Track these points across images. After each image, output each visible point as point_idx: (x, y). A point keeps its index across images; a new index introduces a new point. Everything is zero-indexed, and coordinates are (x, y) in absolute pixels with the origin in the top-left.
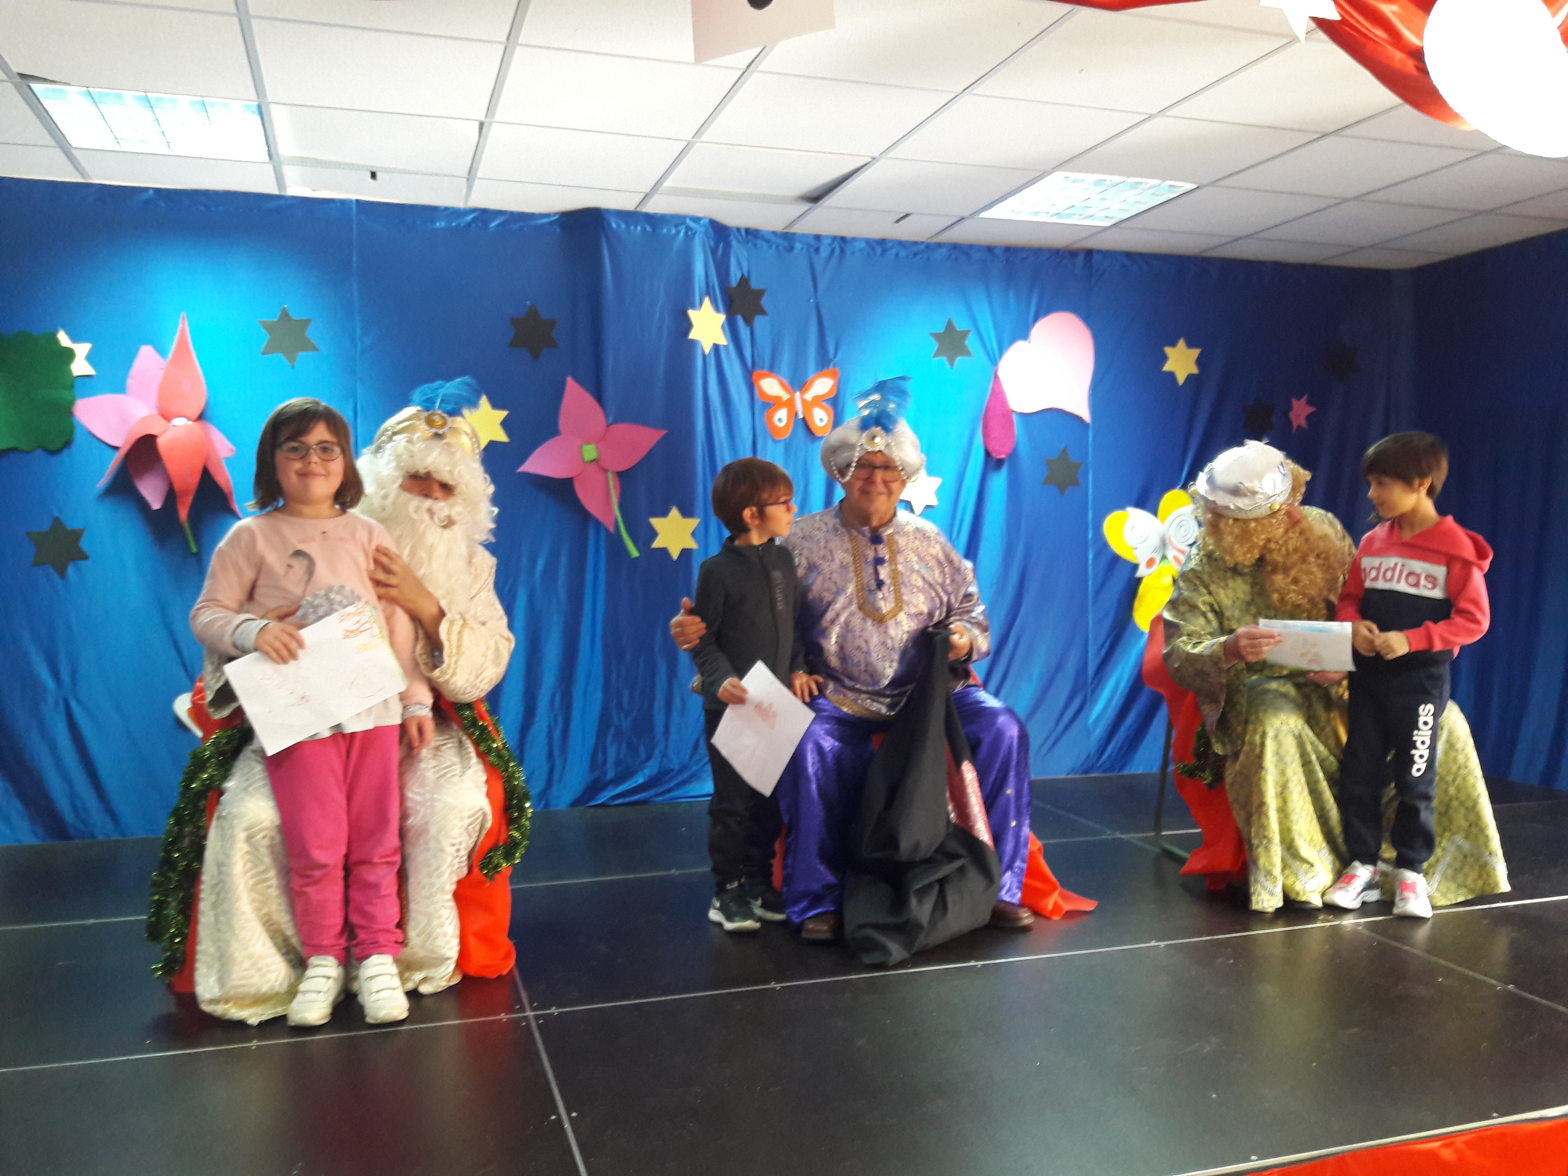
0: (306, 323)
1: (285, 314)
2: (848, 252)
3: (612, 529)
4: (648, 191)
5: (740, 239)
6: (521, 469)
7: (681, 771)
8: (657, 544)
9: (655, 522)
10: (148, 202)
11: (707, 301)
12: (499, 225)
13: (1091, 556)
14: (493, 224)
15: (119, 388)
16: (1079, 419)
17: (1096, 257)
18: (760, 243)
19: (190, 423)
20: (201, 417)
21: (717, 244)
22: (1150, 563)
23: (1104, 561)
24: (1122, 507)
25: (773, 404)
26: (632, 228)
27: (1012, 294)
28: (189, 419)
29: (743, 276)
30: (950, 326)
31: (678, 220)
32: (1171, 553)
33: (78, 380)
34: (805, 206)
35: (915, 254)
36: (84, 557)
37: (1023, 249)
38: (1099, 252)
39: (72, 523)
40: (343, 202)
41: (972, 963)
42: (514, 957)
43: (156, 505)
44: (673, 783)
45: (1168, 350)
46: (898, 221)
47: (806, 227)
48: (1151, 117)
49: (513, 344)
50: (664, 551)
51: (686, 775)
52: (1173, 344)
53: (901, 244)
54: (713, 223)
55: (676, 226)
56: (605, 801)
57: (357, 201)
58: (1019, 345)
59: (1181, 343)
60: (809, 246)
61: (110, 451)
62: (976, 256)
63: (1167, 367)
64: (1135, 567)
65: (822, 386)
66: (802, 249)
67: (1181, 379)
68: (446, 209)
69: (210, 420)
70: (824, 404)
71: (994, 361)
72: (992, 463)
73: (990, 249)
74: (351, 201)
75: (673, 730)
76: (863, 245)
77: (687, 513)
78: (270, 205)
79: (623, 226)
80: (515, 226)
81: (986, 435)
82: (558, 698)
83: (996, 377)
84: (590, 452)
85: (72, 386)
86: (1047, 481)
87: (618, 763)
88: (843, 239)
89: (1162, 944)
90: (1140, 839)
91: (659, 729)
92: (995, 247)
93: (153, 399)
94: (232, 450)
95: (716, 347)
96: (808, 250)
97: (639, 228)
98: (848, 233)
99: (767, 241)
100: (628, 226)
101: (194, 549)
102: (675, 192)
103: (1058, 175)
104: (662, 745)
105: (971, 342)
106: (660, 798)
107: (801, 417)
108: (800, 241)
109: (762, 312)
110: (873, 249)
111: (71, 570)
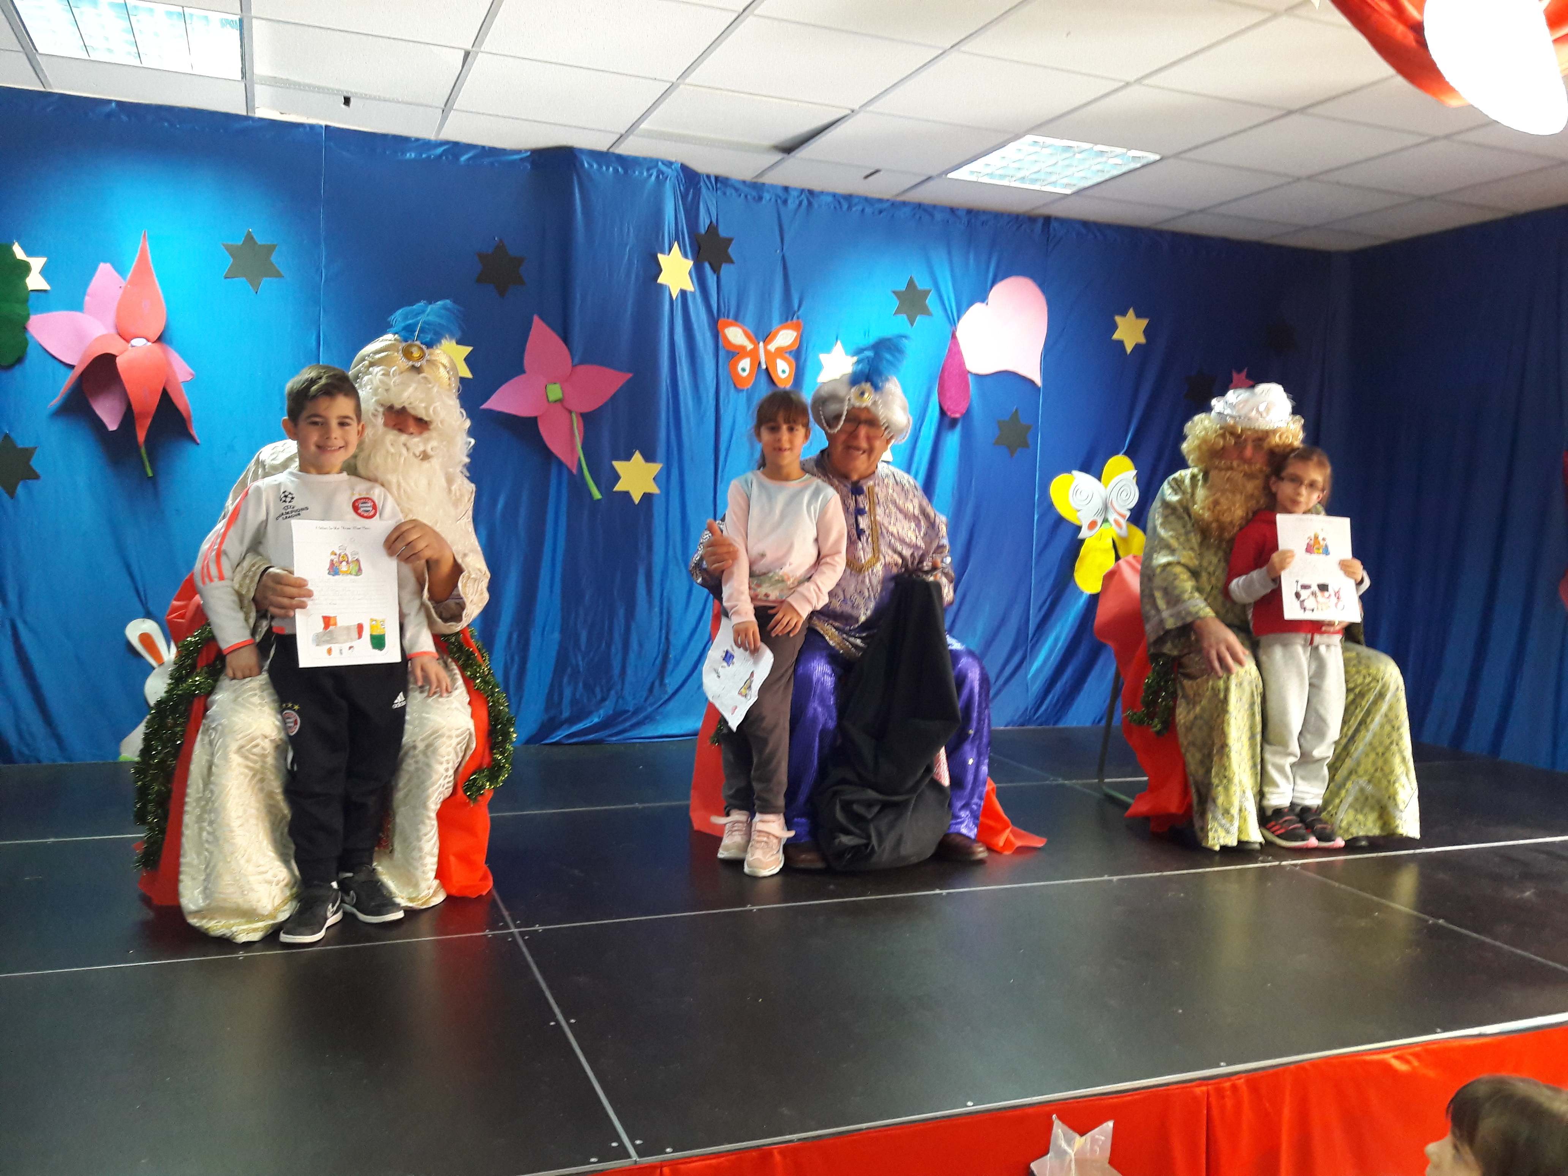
0: (270, 249)
1: (249, 238)
2: (816, 205)
3: (575, 471)
4: (623, 132)
5: (710, 187)
6: (485, 406)
7: (635, 713)
8: (619, 487)
9: (618, 465)
10: (109, 115)
11: (676, 245)
12: (469, 159)
13: (1036, 517)
14: (463, 158)
15: (76, 305)
16: (1032, 382)
17: (1054, 224)
18: (729, 191)
19: (150, 344)
20: (160, 339)
21: (687, 191)
22: (1092, 525)
23: (1049, 521)
24: (1068, 471)
25: (736, 353)
26: (604, 168)
27: (972, 256)
28: (148, 340)
29: (711, 222)
30: (911, 284)
31: (651, 163)
32: (1112, 517)
33: (32, 293)
34: (778, 156)
35: (881, 212)
36: (36, 477)
37: (985, 212)
38: (1057, 219)
39: (22, 443)
40: (312, 127)
41: (938, 891)
42: (491, 878)
43: (112, 427)
44: (628, 724)
45: (1118, 319)
46: (867, 177)
47: (776, 178)
48: (1128, 84)
49: (479, 280)
50: (626, 494)
51: (641, 716)
52: (1124, 314)
53: (867, 200)
54: (684, 168)
55: (648, 170)
56: (560, 739)
57: (326, 126)
58: (977, 308)
59: (1131, 312)
60: (777, 196)
61: (63, 369)
62: (938, 216)
63: (1116, 336)
64: (1079, 528)
65: (785, 338)
66: (770, 199)
67: (1129, 349)
68: (417, 140)
69: (170, 343)
70: (787, 355)
71: (953, 322)
72: (946, 421)
73: (953, 210)
74: (321, 127)
75: (630, 671)
76: (830, 199)
77: (649, 457)
78: (237, 126)
79: (595, 166)
80: (486, 161)
81: (940, 394)
82: (515, 636)
83: (954, 336)
84: (555, 392)
85: (26, 301)
86: (998, 442)
87: (574, 702)
88: (811, 192)
89: (1115, 878)
90: (1084, 785)
91: (616, 671)
92: (958, 209)
93: (111, 319)
94: (192, 374)
95: (683, 293)
96: (776, 201)
97: (611, 169)
98: (816, 186)
99: (736, 190)
100: (600, 167)
101: (150, 474)
102: (650, 134)
103: (1029, 138)
104: (619, 687)
105: (931, 301)
106: (614, 739)
107: (764, 367)
108: (768, 191)
109: (730, 261)
110: (839, 202)
111: (20, 490)
